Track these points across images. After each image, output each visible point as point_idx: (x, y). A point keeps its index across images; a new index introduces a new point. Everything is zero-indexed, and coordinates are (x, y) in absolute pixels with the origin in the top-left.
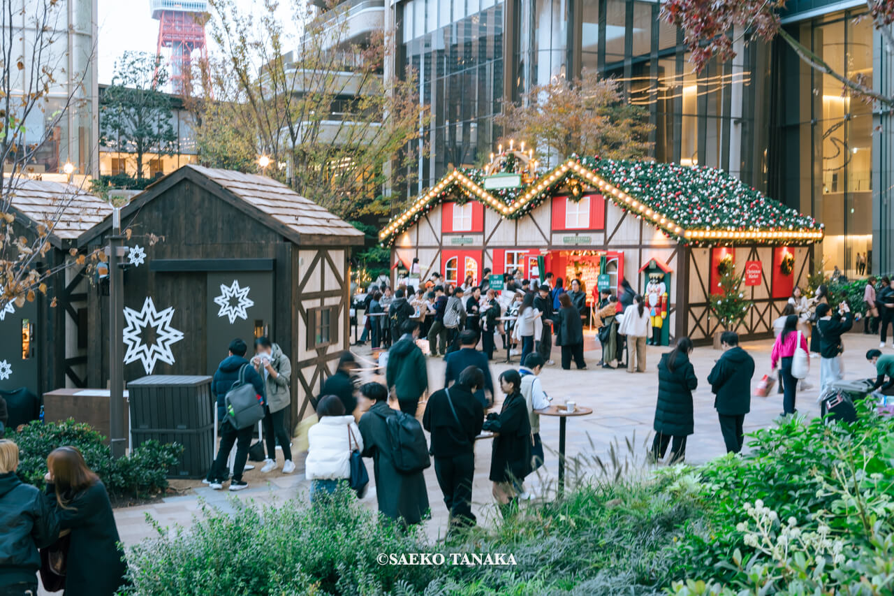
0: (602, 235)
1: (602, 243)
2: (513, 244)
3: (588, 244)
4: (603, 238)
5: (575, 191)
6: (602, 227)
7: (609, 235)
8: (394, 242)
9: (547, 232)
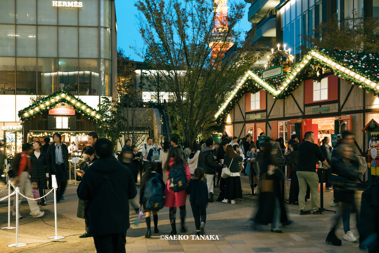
0: (337, 105)
1: (337, 111)
2: (282, 116)
3: (328, 112)
4: (337, 107)
5: (318, 74)
6: (337, 99)
7: (342, 103)
8: (223, 120)
9: (302, 106)
